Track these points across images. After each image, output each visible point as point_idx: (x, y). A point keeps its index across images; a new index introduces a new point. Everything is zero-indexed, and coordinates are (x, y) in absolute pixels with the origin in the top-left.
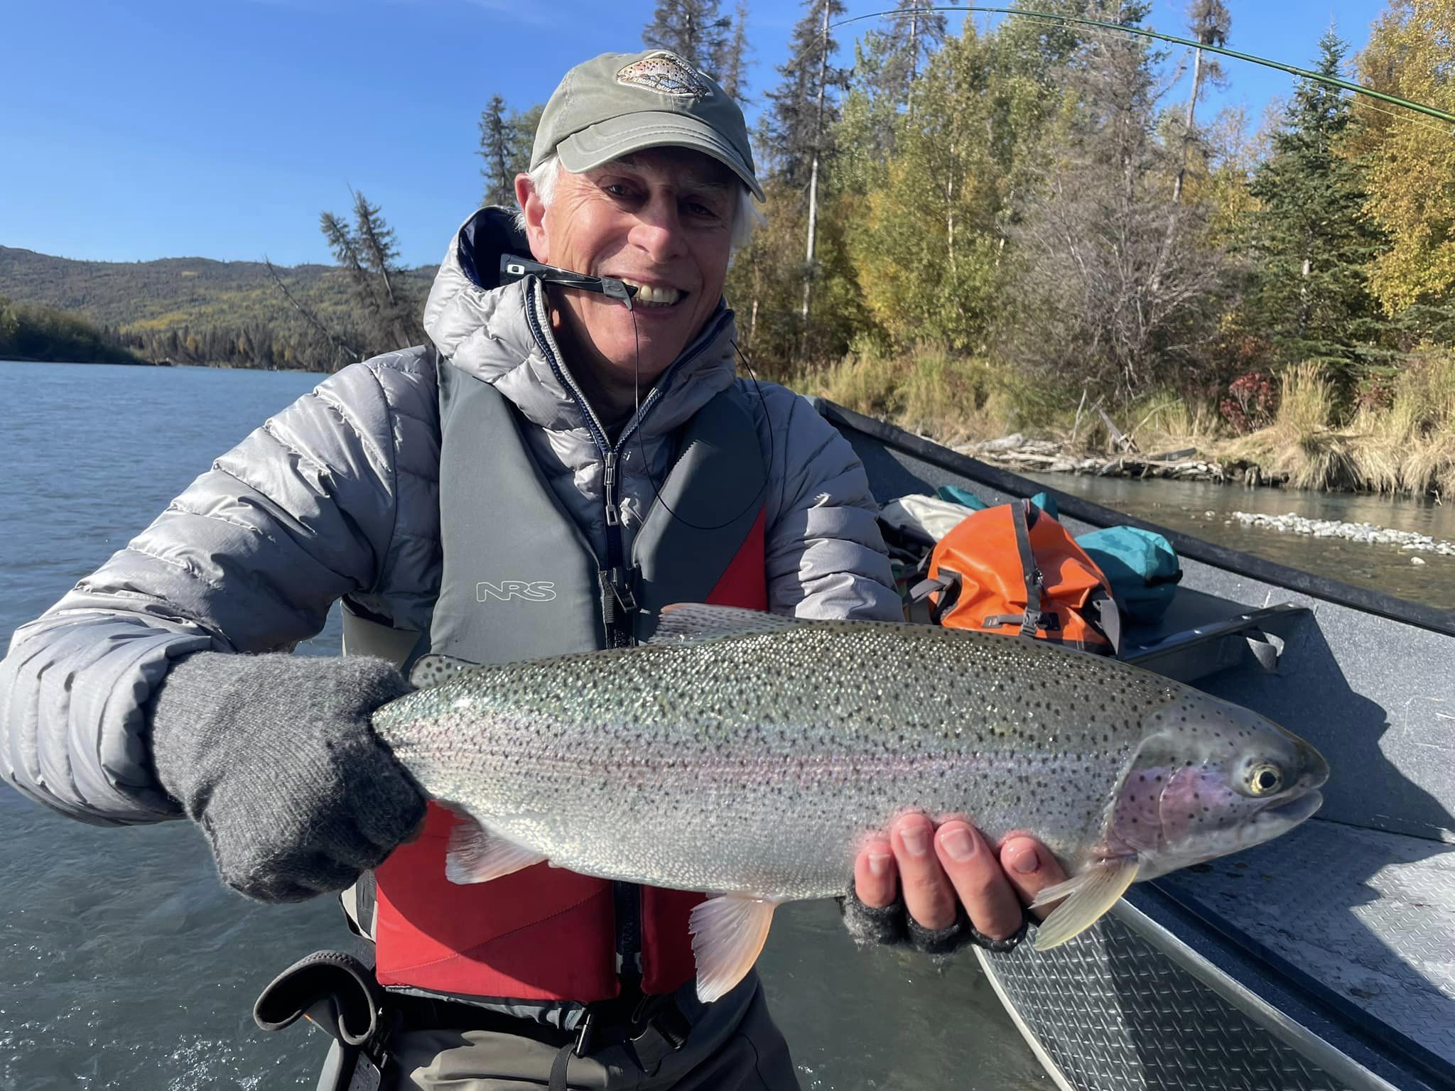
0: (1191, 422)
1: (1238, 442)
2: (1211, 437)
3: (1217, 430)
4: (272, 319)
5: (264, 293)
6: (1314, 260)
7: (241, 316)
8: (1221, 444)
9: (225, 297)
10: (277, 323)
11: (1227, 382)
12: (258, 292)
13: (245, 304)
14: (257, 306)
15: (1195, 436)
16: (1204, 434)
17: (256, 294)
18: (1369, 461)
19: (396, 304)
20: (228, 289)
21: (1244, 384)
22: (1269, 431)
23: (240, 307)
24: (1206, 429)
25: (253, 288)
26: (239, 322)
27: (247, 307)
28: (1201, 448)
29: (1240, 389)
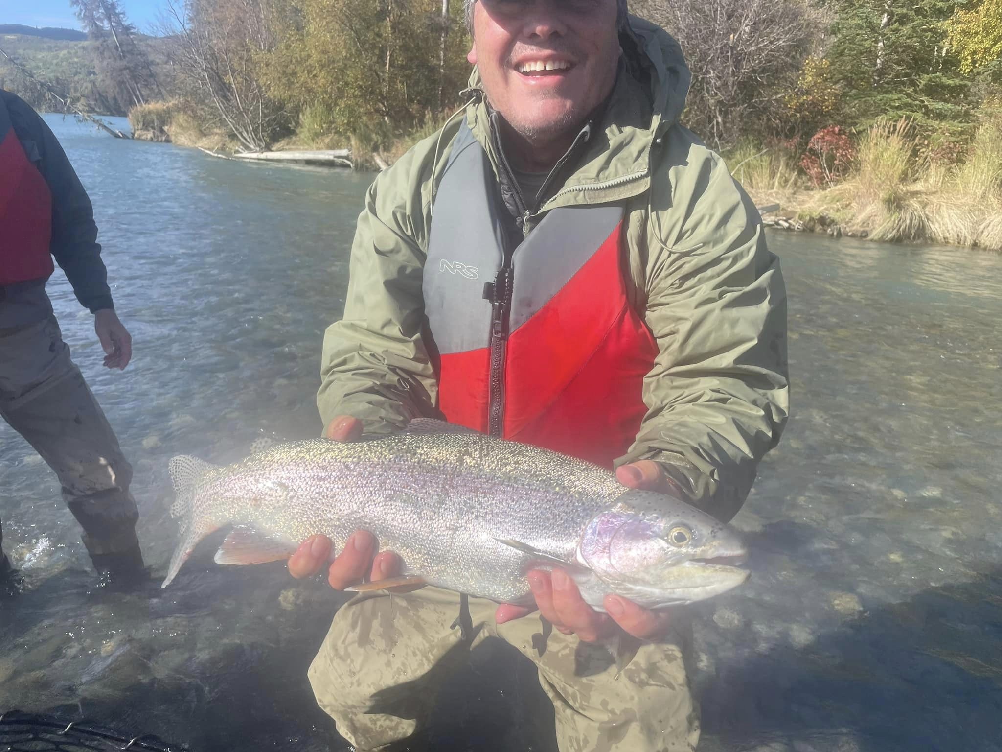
0: (773, 175)
1: (817, 195)
2: (791, 191)
3: (795, 183)
4: (76, 73)
5: (69, 53)
6: (891, 14)
7: (52, 71)
8: (801, 197)
9: (40, 57)
10: (81, 76)
11: (808, 135)
12: (65, 52)
13: (55, 61)
14: (64, 63)
15: (775, 190)
16: (784, 187)
17: (63, 53)
18: (947, 220)
19: (124, 57)
20: (42, 50)
21: (823, 137)
22: (847, 186)
23: (52, 64)
24: (786, 181)
25: (61, 49)
26: (52, 76)
27: (56, 64)
28: (782, 203)
29: (817, 141)
